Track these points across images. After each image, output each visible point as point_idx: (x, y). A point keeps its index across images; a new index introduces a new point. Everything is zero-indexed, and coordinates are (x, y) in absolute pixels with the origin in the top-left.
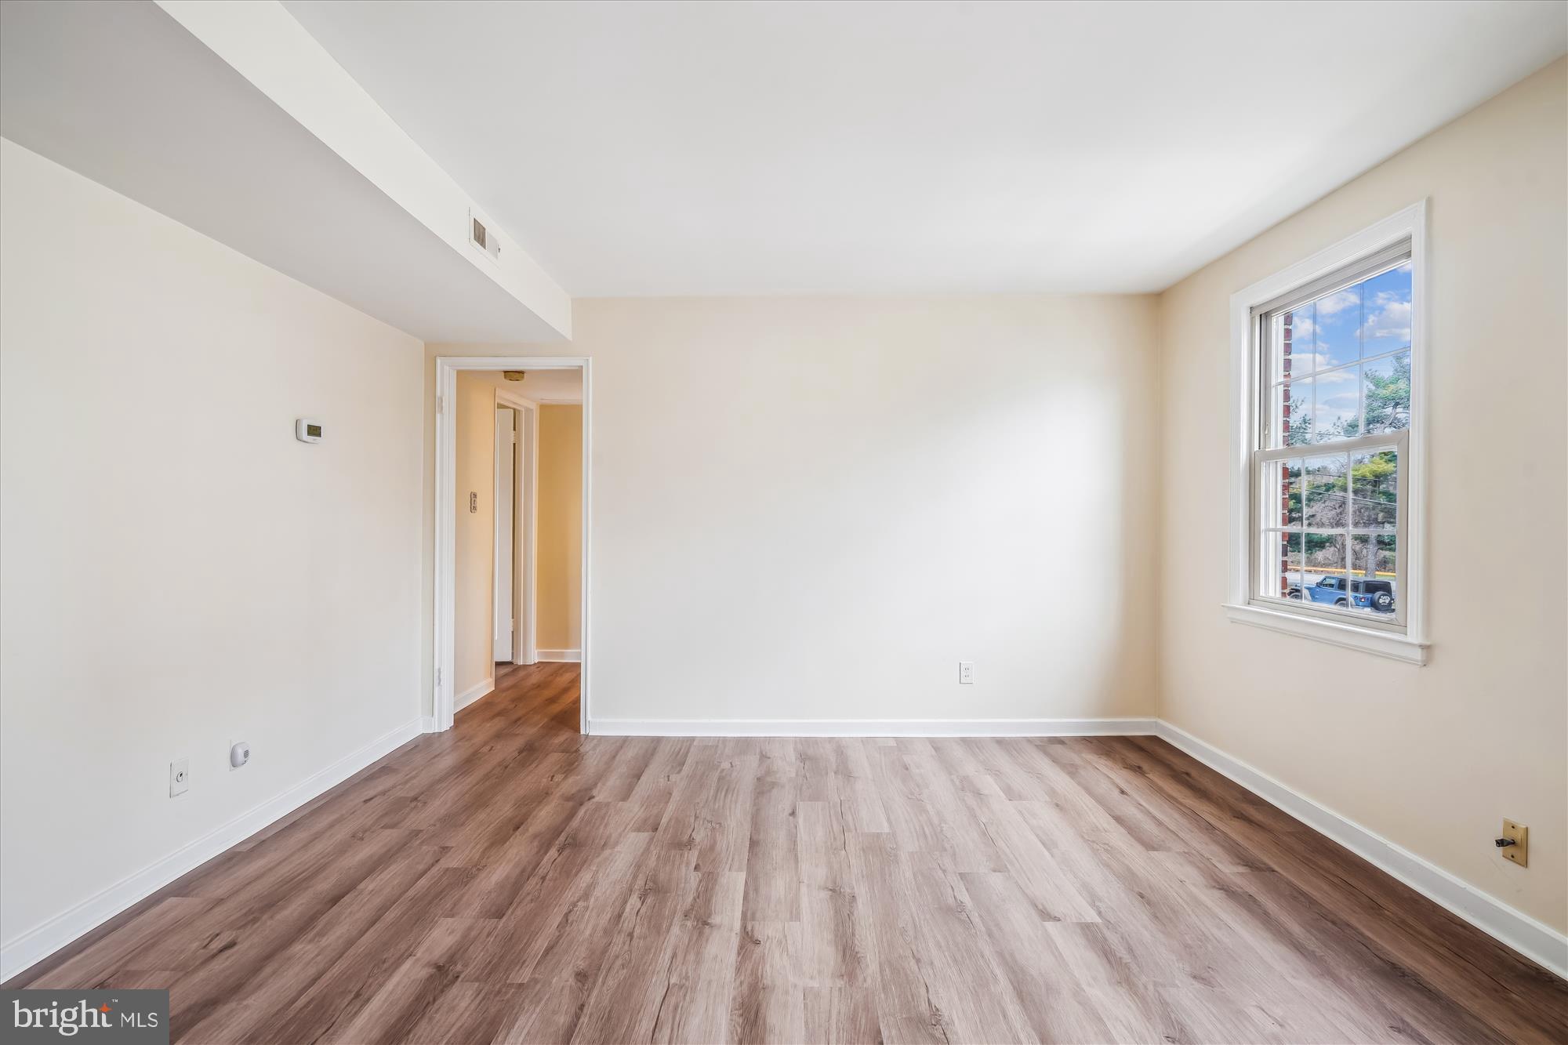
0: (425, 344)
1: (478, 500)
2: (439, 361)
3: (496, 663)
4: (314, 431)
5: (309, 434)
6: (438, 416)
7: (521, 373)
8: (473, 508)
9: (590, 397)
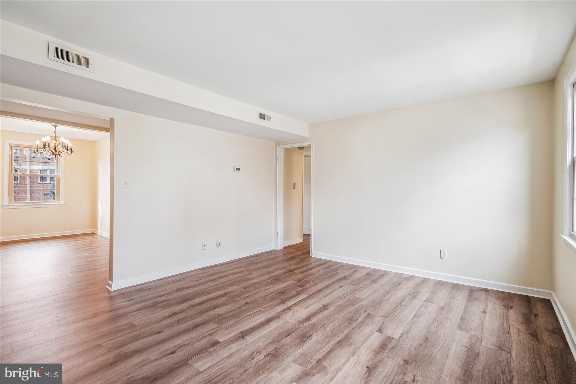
0: (275, 143)
1: (296, 185)
2: (278, 147)
3: (304, 234)
4: (238, 169)
5: (236, 170)
6: (278, 162)
7: (303, 147)
8: (294, 188)
9: (313, 153)
